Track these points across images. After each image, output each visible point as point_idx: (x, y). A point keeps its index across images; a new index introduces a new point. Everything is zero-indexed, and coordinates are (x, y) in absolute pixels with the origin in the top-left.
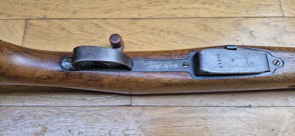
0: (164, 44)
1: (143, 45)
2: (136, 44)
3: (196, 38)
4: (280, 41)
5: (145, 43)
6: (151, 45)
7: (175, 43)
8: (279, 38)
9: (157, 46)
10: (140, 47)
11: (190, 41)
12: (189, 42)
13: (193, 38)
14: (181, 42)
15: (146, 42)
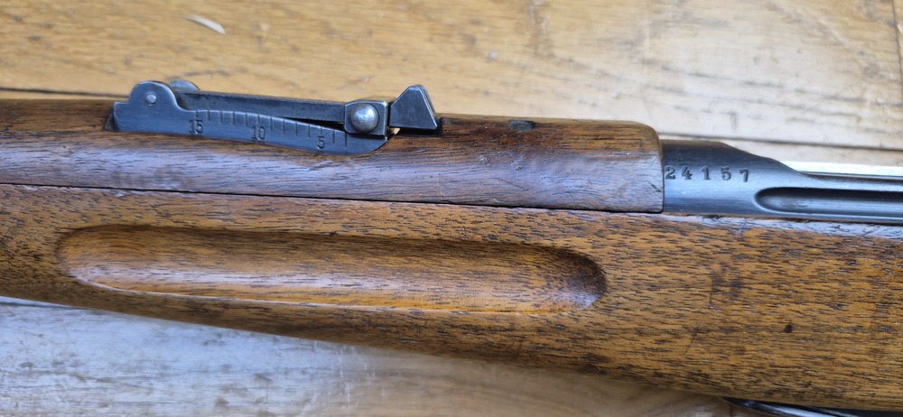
0: (145, 28)
1: (49, 27)
2: (19, 20)
3: (292, 15)
4: (649, 55)
5: (62, 17)
6: (85, 31)
7: (195, 26)
8: (647, 43)
9: (112, 37)
10: (37, 34)
11: (265, 27)
12: (258, 27)
13: (280, 13)
14: (224, 26)
15: (65, 14)
